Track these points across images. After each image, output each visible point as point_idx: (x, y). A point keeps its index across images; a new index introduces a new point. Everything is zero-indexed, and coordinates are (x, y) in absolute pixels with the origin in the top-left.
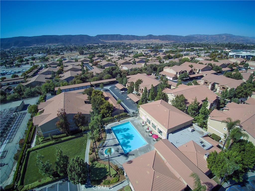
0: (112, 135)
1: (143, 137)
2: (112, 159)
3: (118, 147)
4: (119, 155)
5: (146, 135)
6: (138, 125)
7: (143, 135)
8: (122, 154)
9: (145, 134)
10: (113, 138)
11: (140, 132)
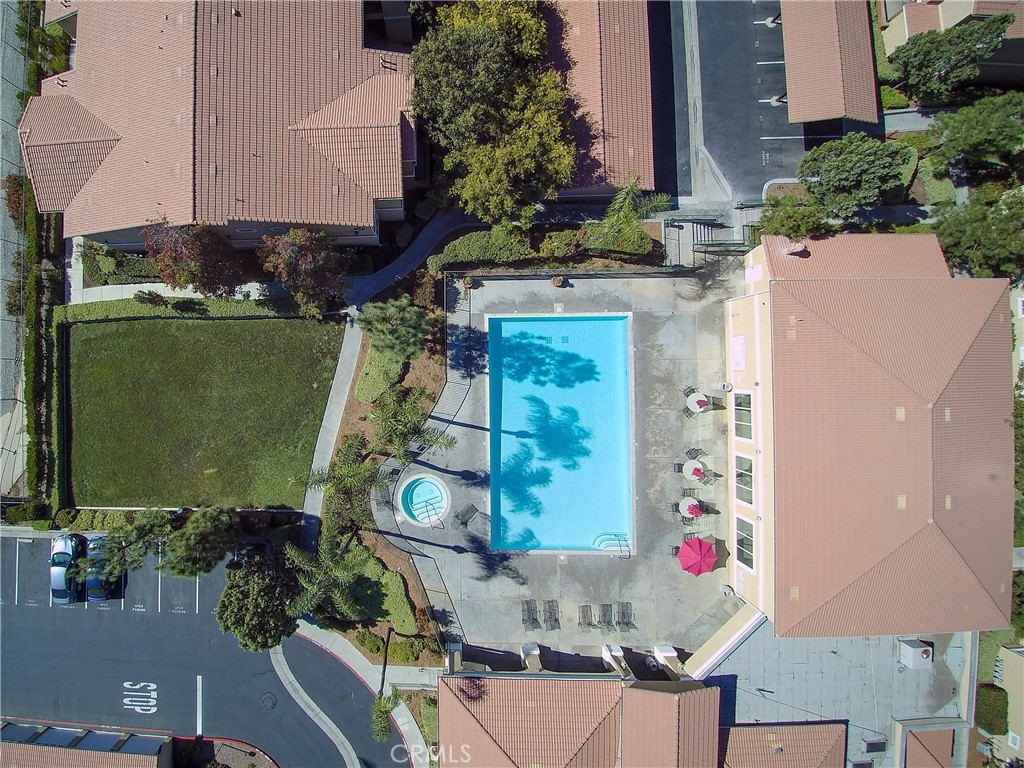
0: (476, 390)
1: (633, 492)
2: (427, 549)
3: (475, 492)
4: (464, 544)
5: (662, 492)
6: (668, 381)
7: (645, 475)
8: (477, 546)
9: (661, 475)
10: (473, 414)
11: (643, 446)
